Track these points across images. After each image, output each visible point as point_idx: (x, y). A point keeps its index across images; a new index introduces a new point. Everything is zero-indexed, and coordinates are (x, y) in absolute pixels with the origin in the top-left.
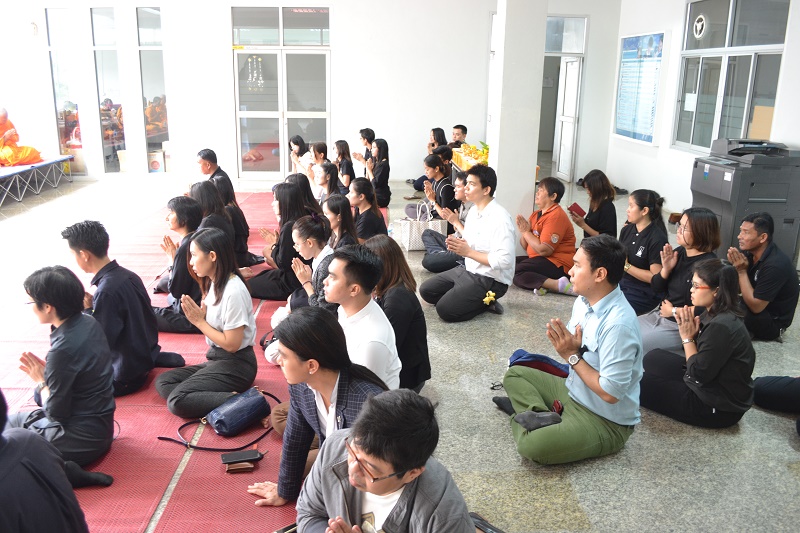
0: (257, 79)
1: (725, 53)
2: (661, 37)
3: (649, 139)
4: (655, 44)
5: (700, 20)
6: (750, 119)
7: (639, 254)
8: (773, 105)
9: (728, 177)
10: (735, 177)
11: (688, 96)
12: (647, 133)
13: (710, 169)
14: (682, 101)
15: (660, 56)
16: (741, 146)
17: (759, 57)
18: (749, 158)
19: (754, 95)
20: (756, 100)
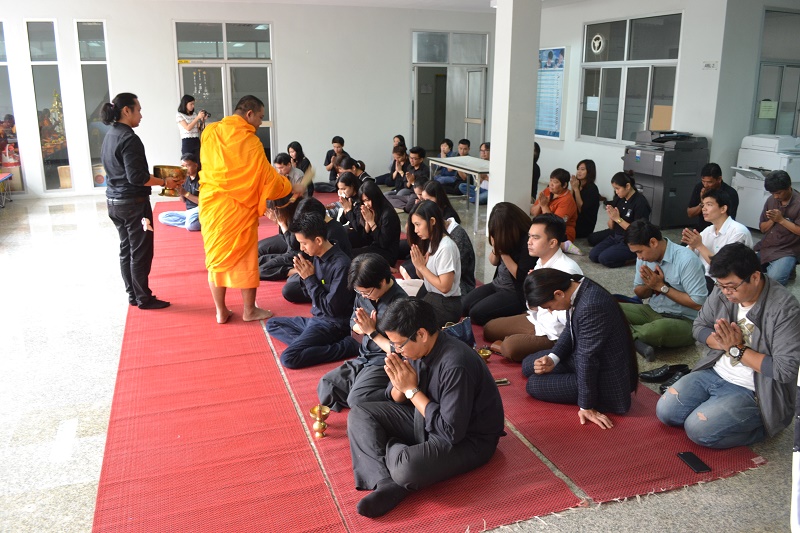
0: (203, 91)
1: (625, 65)
2: (562, 52)
3: (556, 134)
4: (555, 57)
5: (598, 39)
6: (650, 115)
7: (628, 214)
8: (671, 104)
9: (659, 158)
10: (665, 159)
11: (590, 99)
12: (554, 129)
13: (641, 154)
14: (584, 103)
15: (561, 66)
16: (662, 135)
17: (655, 69)
18: (671, 145)
19: (652, 97)
20: (654, 100)
